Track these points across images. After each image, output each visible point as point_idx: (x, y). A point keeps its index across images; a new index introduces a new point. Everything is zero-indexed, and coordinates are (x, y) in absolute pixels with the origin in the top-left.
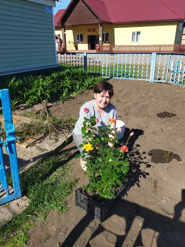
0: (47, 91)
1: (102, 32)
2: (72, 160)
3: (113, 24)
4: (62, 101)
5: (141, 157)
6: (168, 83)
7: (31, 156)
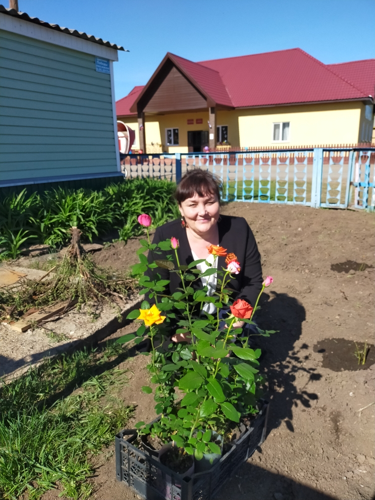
0: (92, 218)
1: (216, 124)
2: (126, 361)
3: (236, 109)
4: (124, 239)
5: (296, 356)
6: (351, 208)
7: (29, 350)
